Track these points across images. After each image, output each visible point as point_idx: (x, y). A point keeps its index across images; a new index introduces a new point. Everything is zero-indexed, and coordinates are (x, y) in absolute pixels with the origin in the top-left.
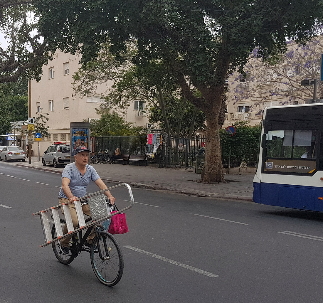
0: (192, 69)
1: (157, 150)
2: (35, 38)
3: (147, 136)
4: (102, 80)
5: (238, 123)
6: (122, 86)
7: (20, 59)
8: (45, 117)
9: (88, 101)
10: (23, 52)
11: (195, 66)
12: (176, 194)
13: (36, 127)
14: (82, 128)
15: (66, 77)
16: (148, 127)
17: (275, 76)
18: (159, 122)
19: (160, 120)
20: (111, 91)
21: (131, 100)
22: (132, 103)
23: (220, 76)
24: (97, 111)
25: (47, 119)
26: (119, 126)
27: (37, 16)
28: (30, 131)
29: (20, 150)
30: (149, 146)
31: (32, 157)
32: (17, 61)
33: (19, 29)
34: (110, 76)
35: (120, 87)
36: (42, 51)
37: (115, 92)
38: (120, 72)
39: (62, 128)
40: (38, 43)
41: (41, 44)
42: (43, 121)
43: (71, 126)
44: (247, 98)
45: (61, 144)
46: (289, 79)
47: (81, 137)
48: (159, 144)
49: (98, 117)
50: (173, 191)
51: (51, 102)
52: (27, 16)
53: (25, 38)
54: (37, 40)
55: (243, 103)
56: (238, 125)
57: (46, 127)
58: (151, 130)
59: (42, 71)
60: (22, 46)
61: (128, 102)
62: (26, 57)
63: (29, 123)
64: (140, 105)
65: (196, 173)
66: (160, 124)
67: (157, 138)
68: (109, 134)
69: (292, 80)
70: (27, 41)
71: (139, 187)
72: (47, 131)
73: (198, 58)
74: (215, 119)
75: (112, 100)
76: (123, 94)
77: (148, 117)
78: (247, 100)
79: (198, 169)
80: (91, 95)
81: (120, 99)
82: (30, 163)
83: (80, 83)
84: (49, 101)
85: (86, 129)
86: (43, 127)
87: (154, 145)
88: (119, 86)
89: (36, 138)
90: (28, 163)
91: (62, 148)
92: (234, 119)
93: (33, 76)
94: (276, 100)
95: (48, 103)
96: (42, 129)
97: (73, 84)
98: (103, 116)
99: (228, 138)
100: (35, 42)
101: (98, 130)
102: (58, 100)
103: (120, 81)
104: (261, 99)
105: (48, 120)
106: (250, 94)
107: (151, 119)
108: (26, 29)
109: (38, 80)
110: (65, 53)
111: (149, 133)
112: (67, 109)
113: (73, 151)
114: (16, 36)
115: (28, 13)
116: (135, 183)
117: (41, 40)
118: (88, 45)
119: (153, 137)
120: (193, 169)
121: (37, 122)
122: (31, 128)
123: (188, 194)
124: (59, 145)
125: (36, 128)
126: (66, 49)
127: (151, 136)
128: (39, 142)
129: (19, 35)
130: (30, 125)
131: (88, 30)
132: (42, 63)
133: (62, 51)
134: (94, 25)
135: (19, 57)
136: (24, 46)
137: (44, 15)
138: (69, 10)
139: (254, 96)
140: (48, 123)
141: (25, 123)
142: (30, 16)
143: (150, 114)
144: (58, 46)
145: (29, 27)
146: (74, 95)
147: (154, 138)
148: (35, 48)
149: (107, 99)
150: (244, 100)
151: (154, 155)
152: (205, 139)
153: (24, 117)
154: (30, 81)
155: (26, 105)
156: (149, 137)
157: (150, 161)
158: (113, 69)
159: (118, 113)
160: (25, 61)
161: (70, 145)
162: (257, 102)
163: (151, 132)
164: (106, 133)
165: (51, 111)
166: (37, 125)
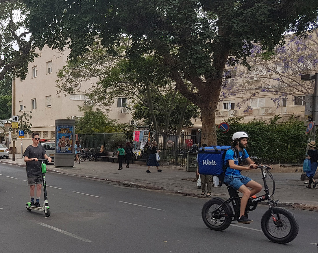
0: (191, 61)
1: (145, 147)
2: (21, 36)
3: (134, 133)
4: (87, 77)
5: (232, 120)
6: (107, 83)
7: (6, 58)
8: (28, 115)
9: (70, 99)
10: (9, 50)
11: (194, 58)
12: (172, 194)
13: (19, 125)
14: (67, 125)
15: (50, 75)
16: (132, 124)
17: (264, 72)
18: (143, 119)
19: (144, 117)
20: (96, 88)
21: (116, 97)
22: (116, 100)
24: (80, 108)
25: (31, 117)
26: (103, 124)
27: (23, 15)
28: (14, 129)
29: (4, 147)
30: (136, 143)
31: (15, 154)
32: (4, 59)
33: (6, 27)
34: (95, 73)
35: (106, 84)
36: (28, 49)
37: (99, 89)
38: (105, 69)
39: (48, 125)
40: (24, 41)
41: (27, 42)
42: (26, 119)
43: (56, 124)
44: (235, 95)
45: (45, 141)
46: (280, 75)
47: (65, 134)
48: (147, 141)
49: (81, 115)
50: (168, 191)
51: (34, 100)
52: (13, 15)
53: (12, 36)
54: (23, 38)
55: (229, 100)
56: (231, 122)
57: (29, 125)
58: (137, 127)
59: (28, 69)
60: (8, 44)
61: (113, 99)
62: (12, 55)
63: (13, 121)
64: (123, 102)
65: (187, 171)
66: (144, 121)
67: (145, 134)
68: (93, 131)
69: (283, 76)
70: (13, 39)
71: (129, 185)
72: (30, 129)
73: (198, 50)
74: (212, 114)
75: (96, 97)
76: (108, 91)
77: (132, 114)
78: (235, 97)
79: (189, 167)
80: (75, 92)
81: (105, 96)
82: (14, 160)
83: (64, 80)
84: (32, 99)
85: (71, 126)
86: (26, 125)
87: (140, 142)
88: (104, 83)
89: (19, 135)
90: (12, 160)
91: (46, 145)
92: (219, 116)
93: (19, 74)
94: (263, 97)
95: (31, 101)
96: (25, 127)
97: (57, 81)
98: (86, 114)
100: (21, 40)
101: (81, 127)
102: (41, 99)
103: (105, 78)
104: (249, 95)
105: (31, 118)
106: (238, 90)
107: (134, 116)
108: (12, 27)
109: (23, 77)
110: (53, 49)
111: (136, 130)
112: (50, 107)
113: (57, 148)
114: (2, 35)
115: (15, 12)
116: (125, 181)
117: (27, 38)
118: (79, 39)
119: (140, 133)
120: (183, 166)
121: (21, 120)
122: (15, 126)
123: (186, 195)
124: (43, 142)
125: (19, 126)
126: (53, 45)
127: (137, 133)
128: (22, 139)
129: (5, 34)
130: (14, 123)
131: (80, 23)
132: (27, 61)
133: (50, 47)
134: (86, 17)
135: (5, 55)
136: (10, 44)
137: (33, 10)
138: (59, 5)
139: (242, 92)
140: (31, 121)
141: (8, 121)
142: (17, 14)
143: (134, 111)
144: (46, 42)
145: (15, 26)
146: (59, 92)
147: (141, 135)
148: (21, 45)
149: (91, 96)
150: (232, 96)
151: (140, 153)
152: (189, 136)
153: (7, 115)
154: (14, 80)
155: (9, 104)
156: (135, 134)
157: (137, 159)
158: (98, 66)
159: (102, 110)
160: (11, 59)
161: (54, 142)
162: (245, 98)
163: (138, 129)
164: (90, 131)
165: (33, 109)
166: (20, 123)
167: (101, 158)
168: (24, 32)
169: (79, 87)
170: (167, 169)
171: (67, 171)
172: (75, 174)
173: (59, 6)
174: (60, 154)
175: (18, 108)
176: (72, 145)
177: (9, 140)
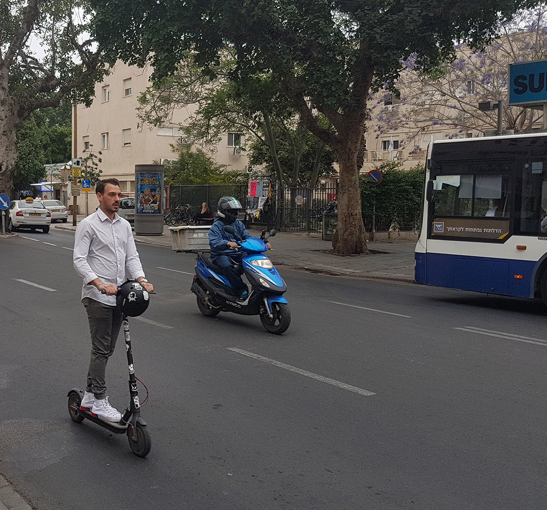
0: (318, 87)
1: (264, 205)
2: (84, 44)
3: (249, 185)
4: (181, 103)
5: (385, 166)
6: (210, 112)
7: (63, 75)
8: (96, 157)
9: (159, 134)
10: (68, 65)
11: (321, 83)
13: (83, 171)
14: (152, 172)
15: (128, 99)
16: (249, 171)
17: (437, 96)
18: (265, 164)
19: (266, 161)
20: (194, 119)
21: (223, 132)
22: (224, 137)
23: (359, 97)
24: (173, 148)
25: (100, 160)
26: (206, 170)
27: (88, 14)
28: (75, 177)
29: (60, 205)
30: (252, 199)
31: (77, 216)
32: (59, 77)
33: (62, 32)
34: (193, 97)
35: (208, 114)
36: (94, 63)
37: (200, 120)
38: (207, 92)
39: (126, 173)
40: (89, 52)
41: (93, 53)
42: (93, 163)
43: (136, 171)
44: (396, 129)
46: (459, 101)
48: (267, 196)
49: (174, 157)
50: (291, 267)
51: (105, 135)
52: (73, 14)
53: (71, 44)
54: (88, 48)
55: (390, 136)
56: (385, 169)
57: (97, 171)
58: (253, 176)
59: (94, 91)
60: (66, 56)
61: (219, 135)
62: (71, 71)
63: (74, 166)
64: (235, 138)
65: (323, 239)
66: (266, 167)
67: (264, 187)
68: (191, 182)
69: (463, 102)
70: (73, 49)
72: (99, 178)
73: (326, 72)
74: (351, 159)
75: (195, 132)
76: (212, 123)
77: (248, 156)
78: (396, 132)
79: (326, 234)
80: (164, 125)
81: (208, 131)
82: (75, 224)
83: (148, 108)
84: (102, 134)
85: (158, 174)
86: (93, 172)
87: (258, 198)
88: (206, 112)
89: (83, 187)
90: (72, 225)
91: (123, 201)
92: (376, 160)
93: (81, 99)
94: (439, 131)
95: (101, 137)
96: (92, 174)
97: (138, 109)
98: (182, 155)
99: (371, 187)
100: (84, 50)
101: (175, 176)
102: (116, 133)
103: (207, 105)
104: (417, 130)
105: (101, 162)
106: (400, 122)
107: (252, 159)
108: (72, 31)
109: (88, 103)
110: (129, 65)
111: (252, 180)
112: (129, 145)
114: (57, 42)
115: (75, 10)
117: (94, 48)
118: (164, 54)
119: (257, 185)
120: (319, 233)
121: (85, 165)
122: (76, 173)
123: (315, 272)
125: (83, 174)
126: (130, 60)
127: (254, 185)
128: (87, 193)
129: (61, 41)
130: (75, 168)
131: (165, 33)
132: (94, 80)
133: (125, 63)
134: (173, 26)
135: (61, 71)
136: (69, 56)
137: (100, 13)
138: (136, 5)
139: (406, 125)
140: (101, 167)
141: (67, 166)
142: (78, 14)
143: (252, 152)
144: (118, 56)
145: (75, 30)
146: (140, 125)
147: (259, 188)
148: (84, 58)
149: (187, 130)
150: (392, 131)
151: (258, 213)
152: (333, 189)
153: (65, 156)
154: (75, 106)
155: (68, 139)
156: (251, 185)
157: (253, 222)
158: (197, 88)
159: (204, 151)
160: (69, 77)
161: (134, 198)
162: (411, 134)
163: (255, 179)
164: (187, 181)
165: (105, 149)
166: (85, 169)
167: (203, 220)
168: (88, 39)
169: (169, 117)
170: (296, 236)
171: (152, 240)
172: (163, 244)
173: (137, 7)
174: (142, 214)
175: (81, 147)
176: (160, 201)
177: (68, 195)
